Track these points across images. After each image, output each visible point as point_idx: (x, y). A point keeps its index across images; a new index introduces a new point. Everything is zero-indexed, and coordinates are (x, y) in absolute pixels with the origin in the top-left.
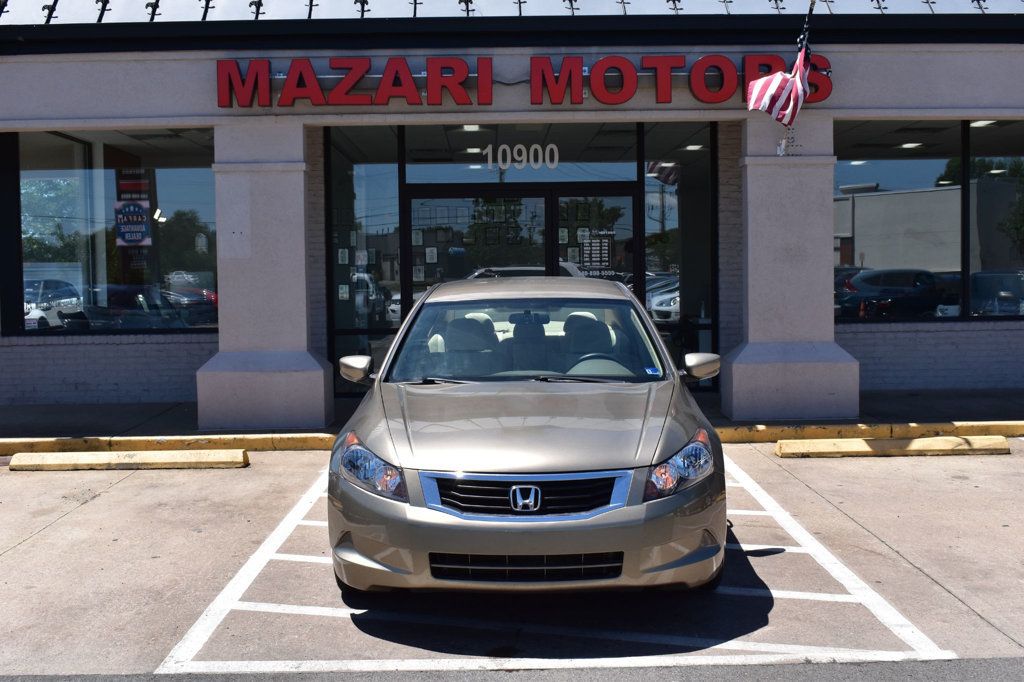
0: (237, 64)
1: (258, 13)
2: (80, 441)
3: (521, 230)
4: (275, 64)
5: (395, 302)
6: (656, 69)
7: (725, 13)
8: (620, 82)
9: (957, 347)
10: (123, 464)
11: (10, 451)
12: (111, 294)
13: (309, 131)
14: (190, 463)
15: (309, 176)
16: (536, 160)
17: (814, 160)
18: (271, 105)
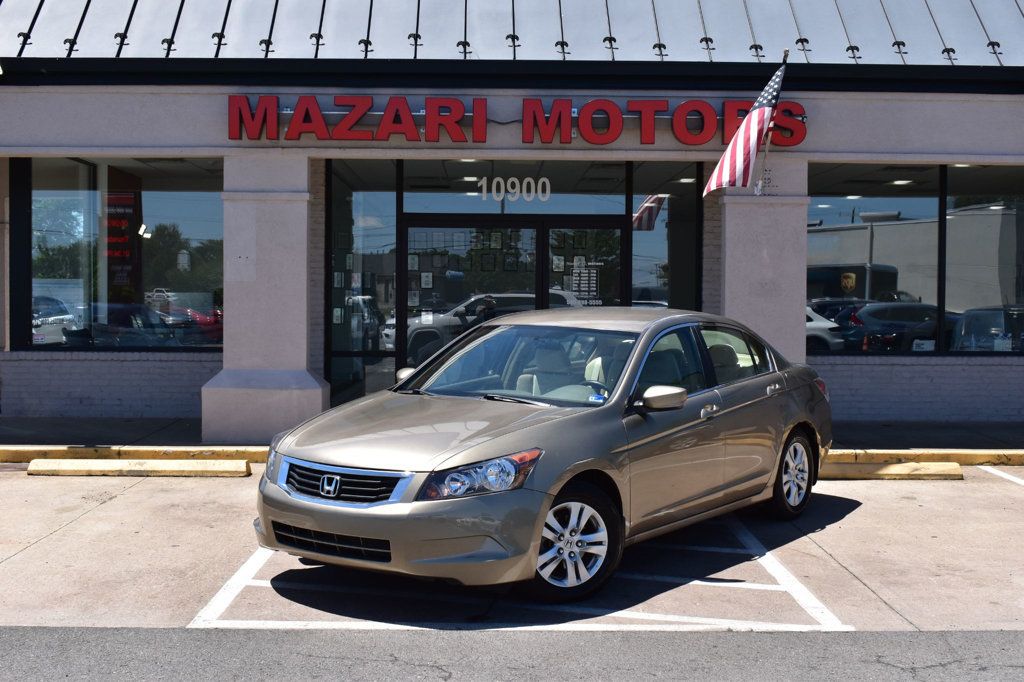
0: (248, 99)
1: (267, 51)
2: (91, 450)
3: (521, 255)
4: (283, 100)
5: (389, 326)
6: (640, 112)
7: (708, 60)
8: (607, 124)
9: (932, 381)
10: (134, 471)
11: (27, 458)
12: (111, 312)
13: (313, 162)
14: (197, 472)
15: (311, 205)
16: (529, 190)
17: (789, 200)
18: (278, 138)
